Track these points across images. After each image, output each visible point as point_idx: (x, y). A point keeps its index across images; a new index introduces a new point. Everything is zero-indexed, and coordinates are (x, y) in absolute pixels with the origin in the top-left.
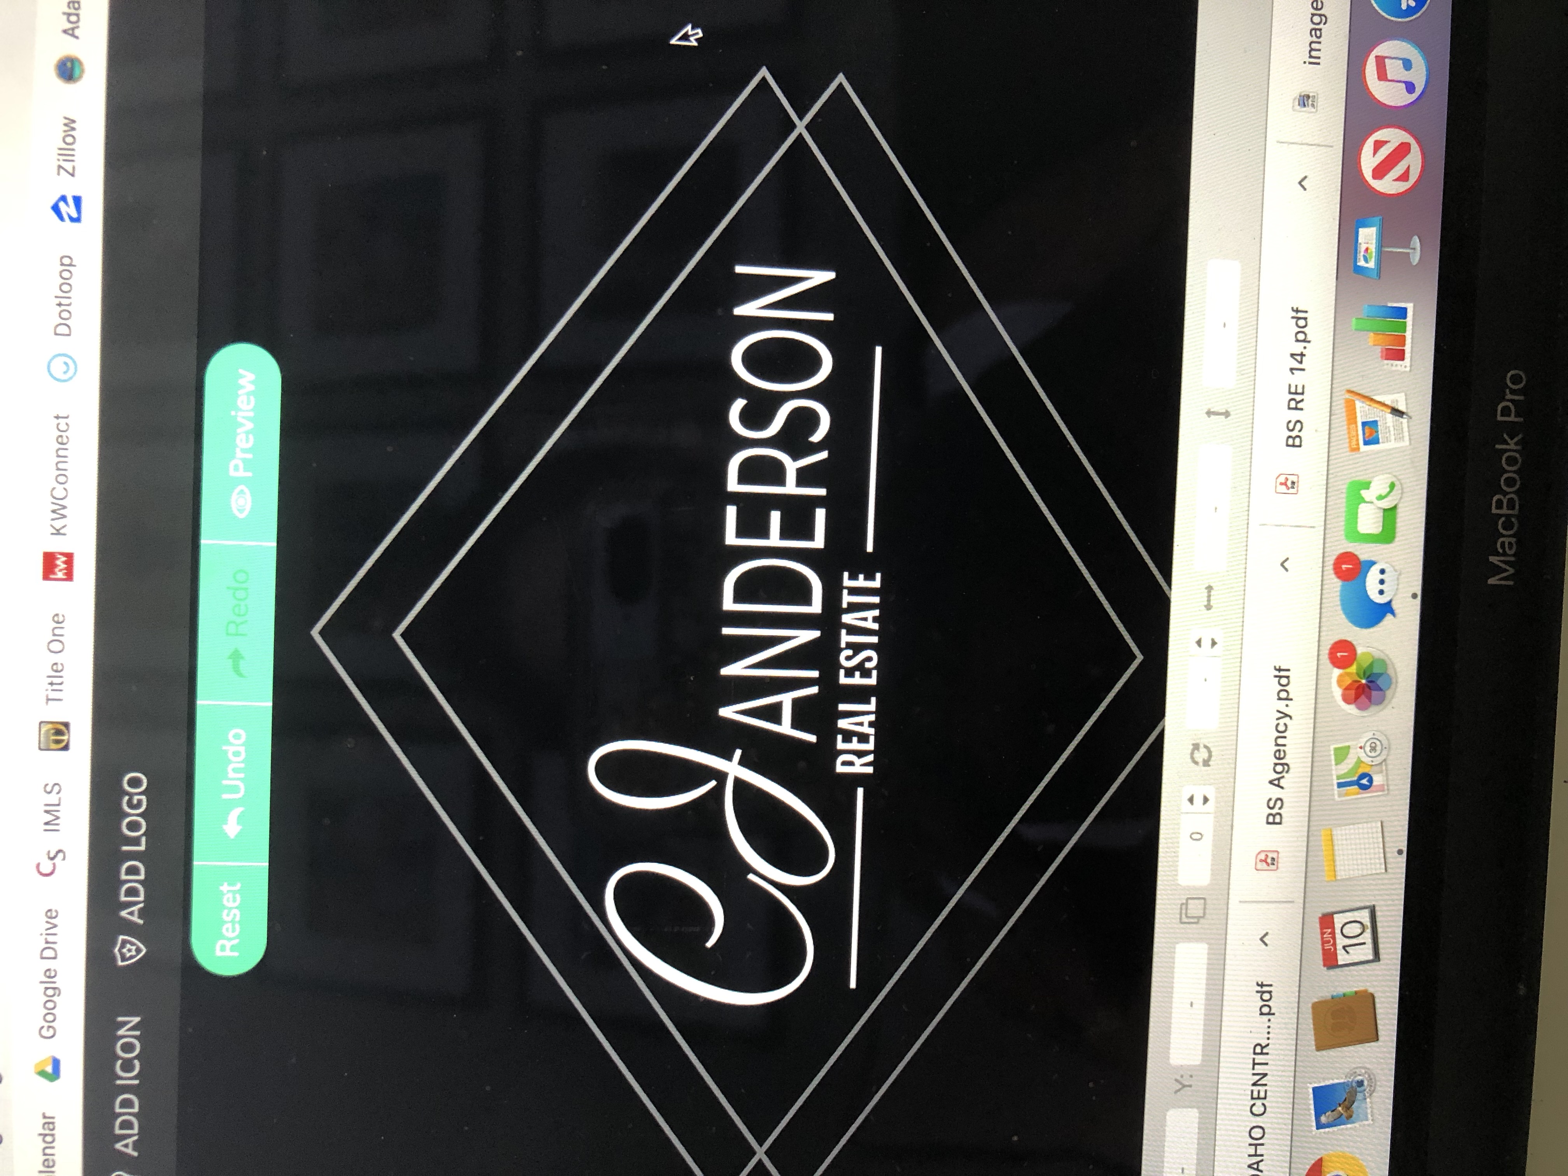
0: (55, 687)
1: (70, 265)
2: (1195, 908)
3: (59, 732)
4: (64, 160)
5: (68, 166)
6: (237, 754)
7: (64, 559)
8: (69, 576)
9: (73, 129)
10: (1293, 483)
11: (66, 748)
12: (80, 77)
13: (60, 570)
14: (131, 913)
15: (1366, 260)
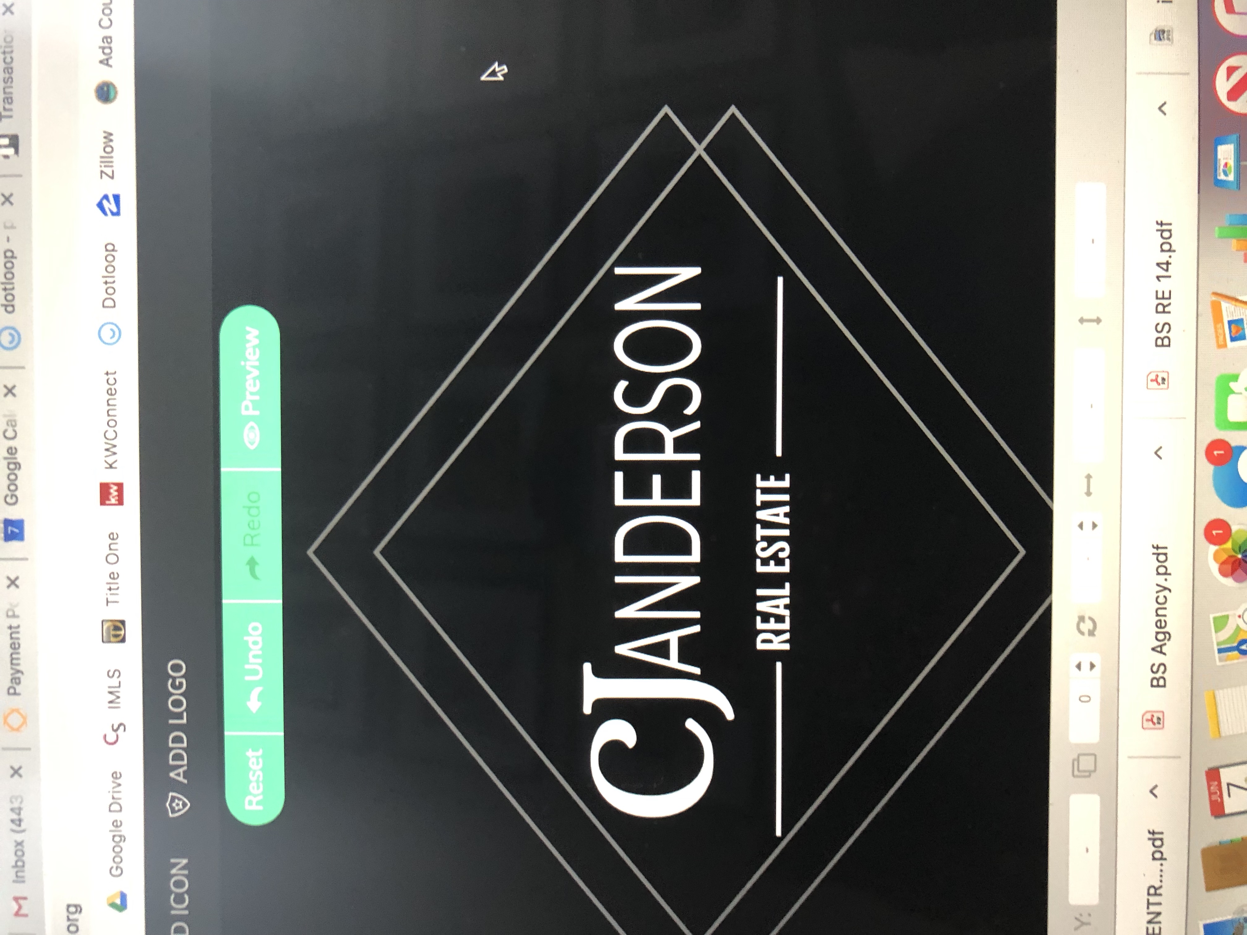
0: (112, 592)
1: (113, 250)
2: (1086, 763)
3: (117, 628)
4: (105, 166)
5: (108, 171)
6: (255, 643)
7: (115, 488)
8: (120, 502)
9: (111, 140)
10: (1163, 379)
11: (123, 640)
12: (115, 97)
13: (113, 497)
14: (178, 775)
15: (1226, 174)
